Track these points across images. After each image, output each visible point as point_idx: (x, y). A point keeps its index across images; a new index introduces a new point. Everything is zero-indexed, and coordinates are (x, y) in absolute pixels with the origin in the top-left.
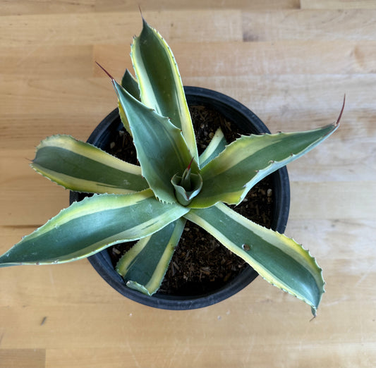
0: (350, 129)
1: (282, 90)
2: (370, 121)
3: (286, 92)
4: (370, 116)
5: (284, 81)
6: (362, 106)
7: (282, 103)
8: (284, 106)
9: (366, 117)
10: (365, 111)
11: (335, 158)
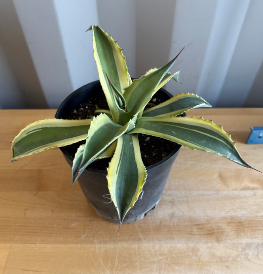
0: (222, 233)
1: (170, 202)
2: (237, 226)
3: (173, 203)
4: (237, 221)
5: (170, 195)
6: (229, 214)
7: (171, 211)
8: (172, 213)
9: (234, 223)
10: (232, 218)
11: (213, 255)
